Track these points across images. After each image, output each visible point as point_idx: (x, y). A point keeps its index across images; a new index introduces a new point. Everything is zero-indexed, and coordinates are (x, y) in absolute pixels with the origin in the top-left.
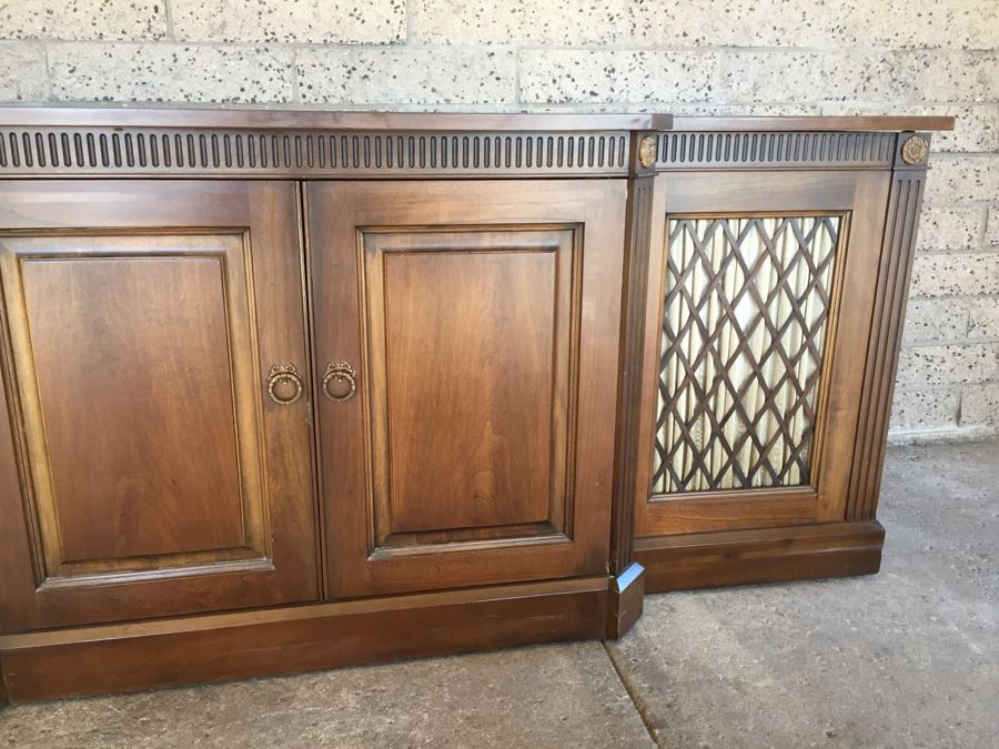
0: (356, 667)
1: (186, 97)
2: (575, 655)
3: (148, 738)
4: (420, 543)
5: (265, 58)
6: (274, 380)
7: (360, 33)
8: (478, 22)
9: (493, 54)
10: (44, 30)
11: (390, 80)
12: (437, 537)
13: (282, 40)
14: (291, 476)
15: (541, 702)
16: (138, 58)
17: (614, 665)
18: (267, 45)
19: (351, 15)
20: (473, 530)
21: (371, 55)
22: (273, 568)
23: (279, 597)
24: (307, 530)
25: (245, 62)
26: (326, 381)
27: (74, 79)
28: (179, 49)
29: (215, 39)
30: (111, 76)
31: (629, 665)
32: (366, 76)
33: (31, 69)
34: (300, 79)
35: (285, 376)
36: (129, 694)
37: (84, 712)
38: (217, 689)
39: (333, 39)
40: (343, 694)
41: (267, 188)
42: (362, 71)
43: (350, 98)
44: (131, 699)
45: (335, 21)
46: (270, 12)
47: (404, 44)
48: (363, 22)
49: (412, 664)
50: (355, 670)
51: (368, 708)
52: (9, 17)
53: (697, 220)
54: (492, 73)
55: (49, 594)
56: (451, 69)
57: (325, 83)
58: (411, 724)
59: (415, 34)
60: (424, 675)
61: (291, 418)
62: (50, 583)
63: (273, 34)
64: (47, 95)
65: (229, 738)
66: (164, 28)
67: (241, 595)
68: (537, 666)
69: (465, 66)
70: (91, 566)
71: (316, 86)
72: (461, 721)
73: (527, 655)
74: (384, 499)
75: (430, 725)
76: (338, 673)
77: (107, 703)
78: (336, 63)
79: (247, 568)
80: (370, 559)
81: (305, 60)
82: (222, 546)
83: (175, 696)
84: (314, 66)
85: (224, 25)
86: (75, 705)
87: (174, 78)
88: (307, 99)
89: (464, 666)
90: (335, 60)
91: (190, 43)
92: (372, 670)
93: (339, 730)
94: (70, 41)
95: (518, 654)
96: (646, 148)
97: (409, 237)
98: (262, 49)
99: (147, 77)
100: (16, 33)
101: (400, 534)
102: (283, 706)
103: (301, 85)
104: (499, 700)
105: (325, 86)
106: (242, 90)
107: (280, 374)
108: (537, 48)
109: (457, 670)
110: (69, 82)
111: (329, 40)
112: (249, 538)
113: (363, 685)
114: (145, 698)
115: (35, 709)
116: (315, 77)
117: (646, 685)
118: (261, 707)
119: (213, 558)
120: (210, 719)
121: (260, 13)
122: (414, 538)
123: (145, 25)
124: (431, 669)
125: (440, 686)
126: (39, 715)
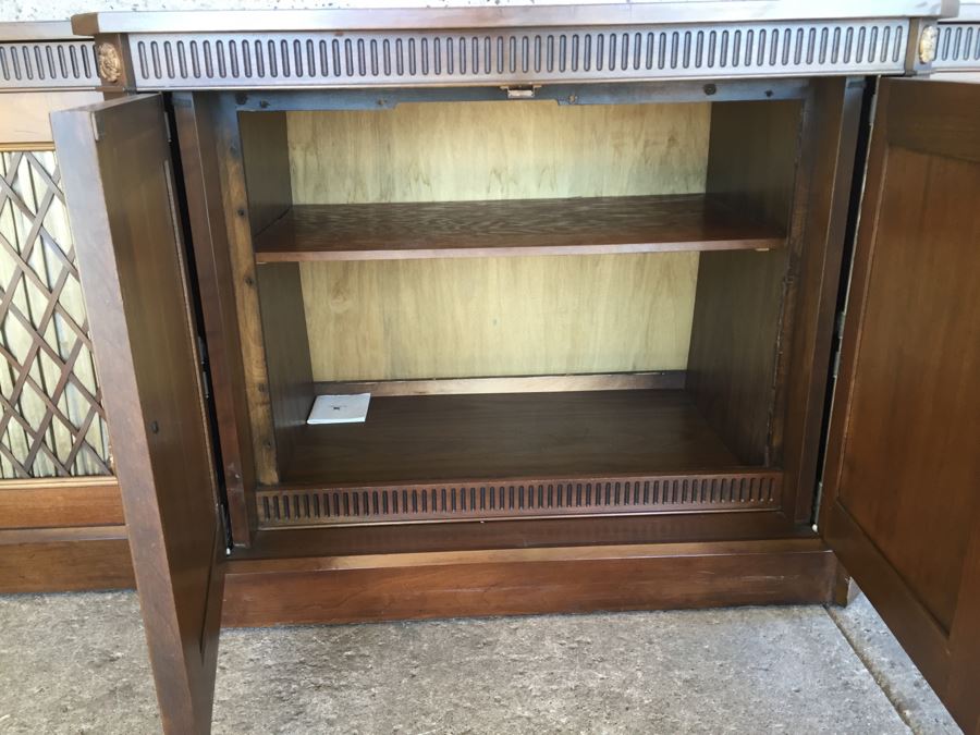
0: (557, 614)
2: (797, 620)
3: (354, 674)
15: (766, 670)
17: (844, 633)
31: (861, 635)
36: (331, 626)
37: (290, 642)
38: (418, 628)
40: (547, 642)
44: (334, 631)
49: (616, 616)
50: (556, 618)
51: (577, 661)
58: (624, 682)
60: (631, 629)
65: (435, 680)
68: (755, 629)
72: (679, 683)
73: (742, 615)
75: (646, 685)
76: (539, 619)
77: (312, 633)
83: (375, 631)
86: (281, 634)
89: (674, 623)
92: (574, 620)
93: (549, 682)
95: (731, 614)
96: (927, 39)
102: (486, 650)
104: (718, 663)
109: (665, 626)
113: (566, 635)
114: (348, 631)
115: (242, 636)
117: (886, 660)
118: (464, 649)
120: (415, 658)
124: (637, 623)
125: (651, 643)
126: (247, 641)
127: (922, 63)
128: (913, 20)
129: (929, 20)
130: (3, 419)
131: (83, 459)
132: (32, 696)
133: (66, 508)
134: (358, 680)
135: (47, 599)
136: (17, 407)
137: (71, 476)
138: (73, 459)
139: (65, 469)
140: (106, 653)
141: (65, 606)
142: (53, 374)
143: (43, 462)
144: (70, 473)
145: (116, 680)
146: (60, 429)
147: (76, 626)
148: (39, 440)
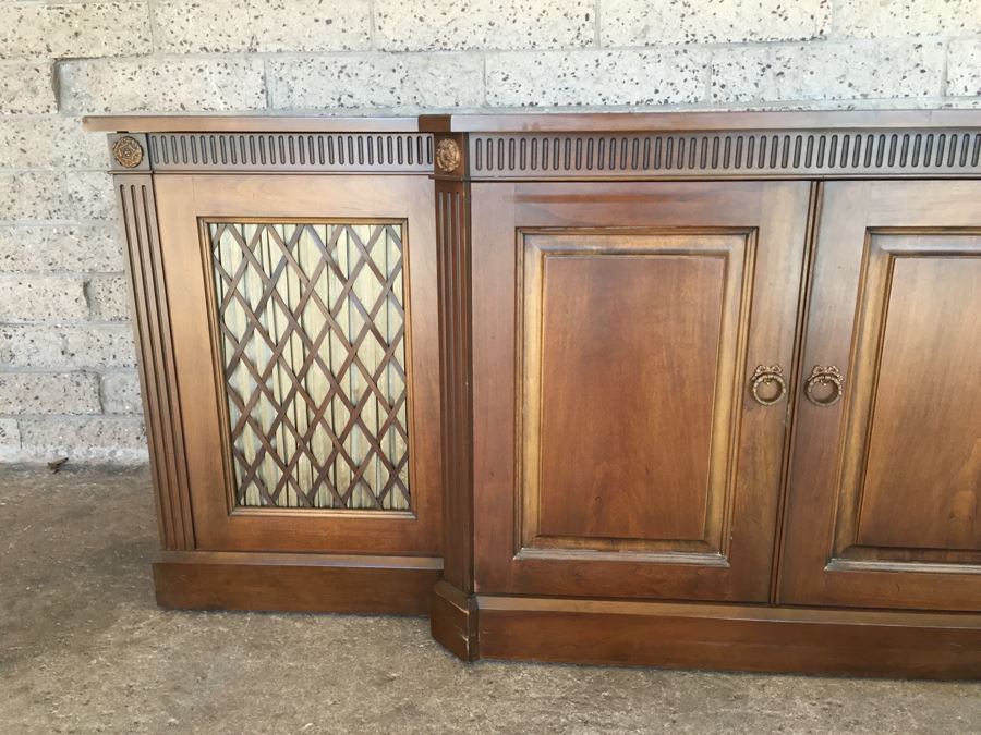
1: (604, 100)
3: (617, 714)
4: (880, 559)
5: (682, 60)
6: (760, 380)
7: (781, 30)
8: (907, 13)
9: (920, 46)
10: (485, 41)
11: (807, 77)
12: (900, 554)
13: (702, 41)
14: (759, 477)
16: (565, 65)
18: (686, 47)
19: (774, 12)
20: (940, 553)
21: (788, 52)
22: (728, 565)
23: (729, 594)
25: (663, 64)
26: (811, 384)
27: (506, 87)
28: (602, 55)
29: (637, 43)
30: (538, 82)
32: (781, 73)
33: (469, 79)
34: (714, 78)
35: (771, 376)
36: (582, 666)
37: (547, 677)
38: (666, 675)
39: (753, 38)
40: (798, 701)
41: (783, 188)
42: (777, 68)
43: (761, 96)
44: (586, 671)
45: (756, 19)
46: (693, 14)
47: (826, 39)
48: (786, 18)
49: (861, 682)
50: (801, 679)
52: (456, 30)
54: (918, 65)
55: (524, 563)
56: (872, 63)
57: (738, 82)
59: (838, 28)
60: (879, 695)
61: (767, 419)
62: (525, 553)
63: (694, 35)
64: (481, 102)
65: (697, 728)
66: (591, 34)
67: (694, 587)
69: (888, 59)
70: (560, 541)
71: (729, 85)
74: (849, 509)
76: (783, 678)
77: (565, 671)
78: (752, 61)
79: (702, 561)
80: (826, 568)
81: (721, 59)
82: (683, 538)
83: (626, 674)
84: (730, 65)
85: (646, 29)
86: (537, 669)
87: (595, 83)
88: (718, 98)
89: (921, 692)
90: (750, 59)
91: (612, 49)
92: (818, 682)
94: (506, 51)
97: (919, 239)
98: (681, 50)
99: (571, 82)
100: (461, 45)
101: (860, 547)
102: (739, 703)
103: (714, 84)
105: (738, 83)
106: (657, 92)
107: (767, 374)
108: (971, 38)
109: (913, 696)
110: (501, 90)
111: (748, 38)
112: (707, 533)
113: (815, 695)
114: (601, 672)
115: (501, 667)
116: (730, 77)
118: (717, 701)
120: (671, 705)
121: (683, 16)
122: (874, 553)
123: (574, 33)
124: (883, 690)
125: (902, 710)
126: (507, 674)
130: (296, 454)
131: (360, 493)
132: (327, 708)
133: (340, 536)
134: (622, 720)
135: (317, 619)
136: (308, 445)
137: (346, 508)
138: (349, 492)
139: (342, 502)
140: (380, 673)
141: (338, 626)
142: (343, 415)
143: (324, 495)
144: (346, 505)
145: (399, 699)
146: (343, 465)
147: (348, 645)
148: (324, 474)
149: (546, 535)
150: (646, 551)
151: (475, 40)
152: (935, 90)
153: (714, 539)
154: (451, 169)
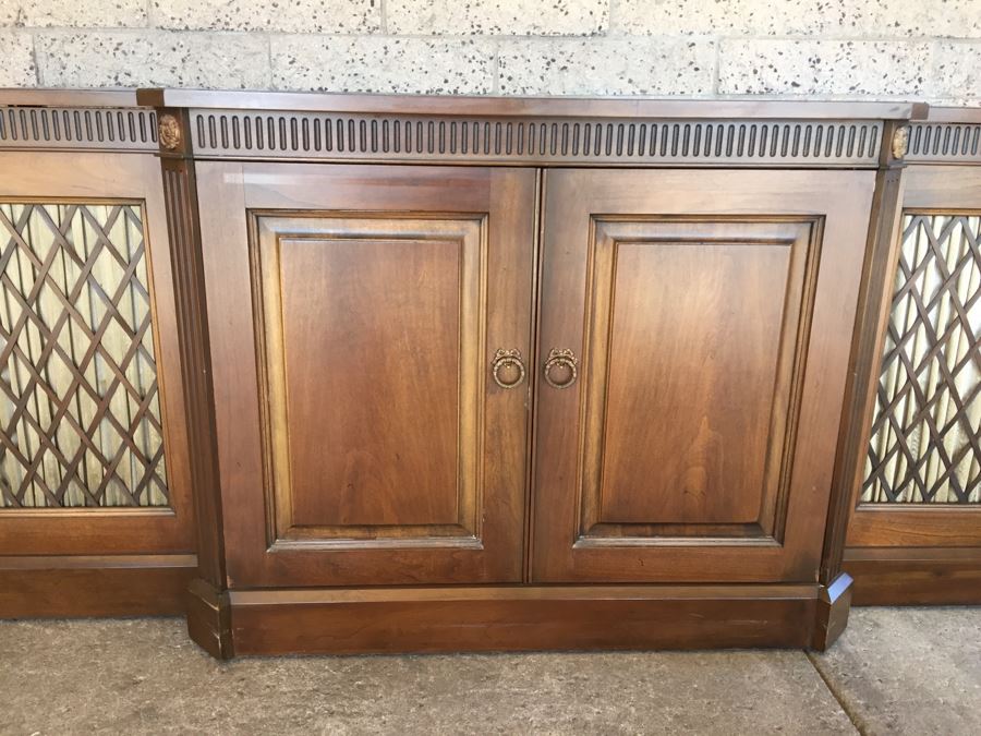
0: (555, 652)
1: (394, 88)
2: (780, 664)
3: (366, 702)
4: (624, 535)
5: (470, 51)
6: (499, 363)
7: (563, 25)
8: (680, 12)
9: (693, 44)
10: (269, 22)
11: (589, 72)
12: (642, 530)
13: (487, 32)
14: (506, 460)
15: (751, 709)
16: (353, 50)
17: (823, 676)
18: (472, 37)
19: (555, 7)
20: (680, 526)
21: (571, 46)
22: (482, 547)
23: (485, 576)
24: (518, 514)
25: (451, 54)
26: (548, 367)
27: (293, 70)
28: (390, 42)
29: (424, 31)
30: (327, 67)
31: (839, 679)
32: (565, 68)
33: (255, 60)
34: (501, 70)
35: (510, 360)
36: (342, 657)
37: (303, 670)
38: (424, 660)
39: (536, 31)
40: (546, 677)
41: (509, 175)
42: (561, 62)
43: (547, 89)
44: (344, 662)
45: (539, 13)
46: (478, 5)
47: (605, 35)
48: (567, 13)
49: (610, 655)
50: (555, 656)
51: (574, 695)
52: (238, 10)
53: (934, 217)
55: (279, 555)
56: (650, 60)
57: (525, 74)
58: (619, 716)
59: (616, 25)
60: (625, 668)
61: (511, 402)
62: (280, 545)
63: (479, 26)
64: (268, 85)
65: (442, 710)
66: (377, 21)
67: (452, 571)
68: (741, 671)
69: (664, 56)
70: (316, 531)
71: (516, 78)
72: (670, 719)
73: (728, 658)
74: (593, 488)
75: (638, 720)
76: (538, 656)
77: (324, 663)
78: (537, 55)
79: (457, 545)
80: (574, 546)
81: (507, 51)
82: (438, 522)
83: (383, 662)
84: (516, 58)
85: (433, 19)
86: (295, 663)
87: (384, 70)
88: (506, 90)
89: (665, 663)
90: (536, 52)
91: (400, 36)
92: (571, 657)
93: (549, 715)
94: (292, 34)
95: (718, 656)
96: (899, 138)
97: (641, 226)
98: (468, 41)
99: (359, 68)
100: (244, 25)
101: (606, 524)
102: (489, 683)
103: (502, 76)
104: (706, 701)
105: (525, 76)
106: (446, 81)
107: (505, 357)
108: (740, 38)
109: (657, 666)
110: (288, 73)
111: (532, 31)
112: (461, 517)
113: (564, 671)
114: (359, 662)
115: (257, 664)
116: (516, 69)
117: (861, 702)
118: (469, 682)
119: (426, 533)
120: (422, 689)
121: (468, 6)
122: (619, 530)
123: (360, 19)
124: (630, 663)
125: (643, 681)
126: (262, 670)
127: (895, 158)
128: (887, 122)
129: (901, 122)
130: (40, 450)
131: (113, 491)
132: (60, 715)
133: (93, 536)
134: (369, 708)
135: (70, 624)
136: (53, 440)
137: (99, 506)
138: (102, 489)
139: (94, 500)
140: (130, 677)
141: (89, 631)
142: (90, 409)
143: (73, 492)
144: (99, 503)
145: (140, 702)
146: (93, 461)
147: (99, 650)
148: (72, 471)
149: (301, 526)
150: (403, 537)
151: (259, 21)
152: (708, 89)
153: (468, 521)
154: (173, 146)
